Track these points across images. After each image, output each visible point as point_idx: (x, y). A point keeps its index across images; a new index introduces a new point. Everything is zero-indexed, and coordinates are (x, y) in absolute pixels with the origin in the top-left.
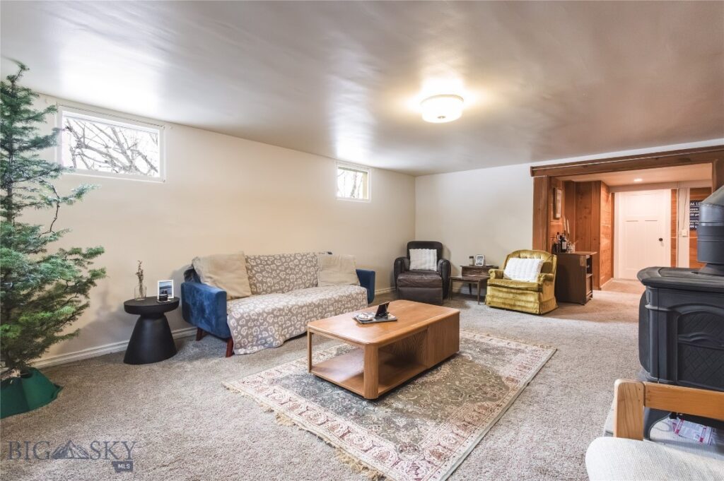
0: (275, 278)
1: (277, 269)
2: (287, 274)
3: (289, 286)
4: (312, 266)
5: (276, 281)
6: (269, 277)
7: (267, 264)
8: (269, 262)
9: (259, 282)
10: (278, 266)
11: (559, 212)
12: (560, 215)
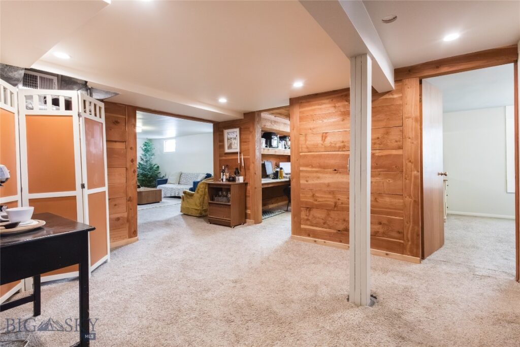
0: (186, 180)
8: (187, 175)
9: (182, 181)
11: (236, 148)
12: (238, 150)
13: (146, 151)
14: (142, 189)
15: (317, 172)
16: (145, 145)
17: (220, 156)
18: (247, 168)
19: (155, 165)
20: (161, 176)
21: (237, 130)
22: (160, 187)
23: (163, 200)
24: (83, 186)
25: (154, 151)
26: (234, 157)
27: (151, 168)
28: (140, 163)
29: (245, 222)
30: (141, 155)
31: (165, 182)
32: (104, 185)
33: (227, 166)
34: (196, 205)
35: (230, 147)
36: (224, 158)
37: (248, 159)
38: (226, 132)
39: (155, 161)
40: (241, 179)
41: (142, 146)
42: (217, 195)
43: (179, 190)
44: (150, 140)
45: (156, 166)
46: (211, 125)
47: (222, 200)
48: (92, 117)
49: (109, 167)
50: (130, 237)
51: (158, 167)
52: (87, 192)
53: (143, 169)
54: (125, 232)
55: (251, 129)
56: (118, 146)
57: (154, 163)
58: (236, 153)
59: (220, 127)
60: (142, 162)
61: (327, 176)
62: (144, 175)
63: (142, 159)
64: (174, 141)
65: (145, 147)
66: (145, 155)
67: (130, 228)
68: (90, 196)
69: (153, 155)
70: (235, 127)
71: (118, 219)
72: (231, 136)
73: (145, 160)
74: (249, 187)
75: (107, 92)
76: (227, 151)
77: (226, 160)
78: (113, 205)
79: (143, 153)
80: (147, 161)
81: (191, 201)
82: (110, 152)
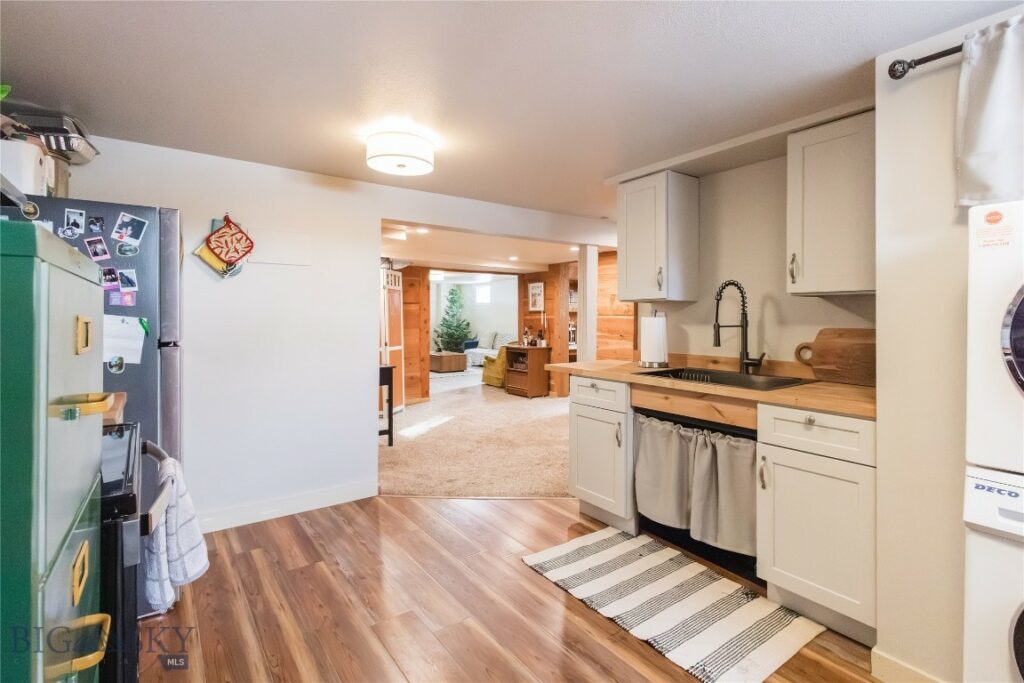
11: (540, 307)
12: (542, 309)
13: (453, 301)
14: (444, 353)
15: (606, 337)
16: (452, 294)
17: (525, 315)
18: (550, 329)
19: (465, 320)
20: (472, 337)
21: (541, 284)
22: (467, 352)
23: (469, 369)
24: (386, 345)
25: (462, 302)
26: (536, 317)
27: (458, 326)
28: (444, 318)
29: (547, 395)
30: (446, 308)
31: (474, 345)
32: (400, 345)
33: (530, 328)
34: (498, 373)
35: (534, 304)
36: (528, 317)
37: (552, 320)
38: (531, 286)
39: (465, 315)
40: (543, 344)
41: (447, 295)
42: (517, 361)
44: (459, 286)
45: (465, 323)
46: (516, 277)
47: (520, 367)
48: (393, 287)
49: (405, 327)
50: (423, 397)
51: (468, 324)
52: (389, 349)
53: (449, 327)
54: (418, 390)
55: (556, 285)
56: (414, 308)
57: (463, 318)
58: (539, 312)
59: (525, 280)
60: (447, 317)
61: (614, 341)
62: (451, 336)
63: (447, 313)
64: (488, 288)
65: (452, 296)
66: (451, 308)
67: (423, 389)
68: (392, 353)
69: (462, 307)
70: (539, 281)
71: (412, 378)
72: (537, 291)
73: (451, 313)
74: (553, 353)
75: (404, 263)
76: (531, 309)
77: (530, 320)
78: (408, 364)
79: (449, 304)
80: (453, 316)
81: (493, 367)
82: (407, 314)
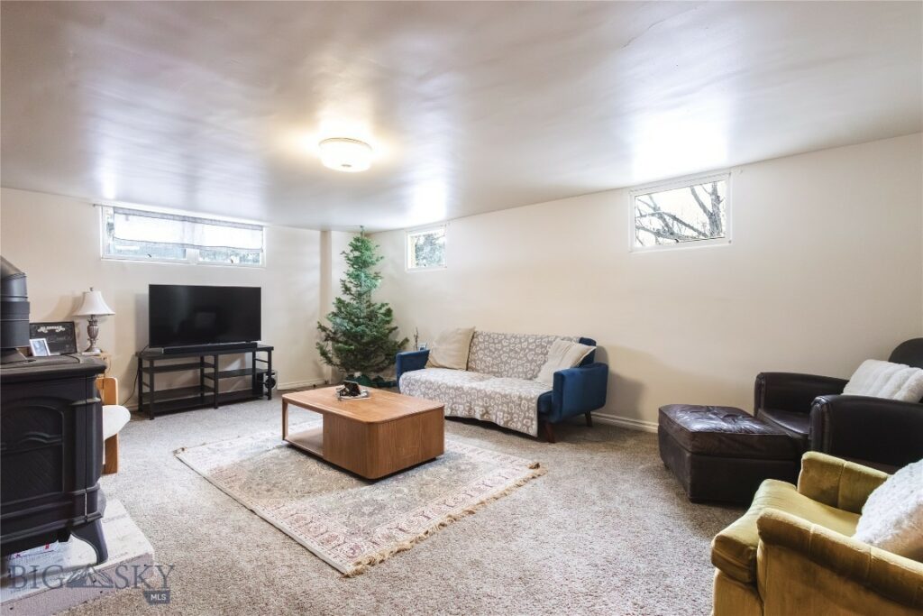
0: (496, 358)
1: (502, 349)
2: (509, 357)
3: (508, 371)
4: (542, 353)
5: (495, 362)
6: (490, 356)
7: (493, 343)
8: (496, 341)
9: (478, 359)
10: (503, 346)
13: (357, 264)
16: (356, 248)
19: (383, 305)
28: (339, 301)
30: (345, 277)
31: (422, 361)
39: (379, 296)
41: (348, 251)
43: (490, 397)
45: (383, 310)
51: (389, 312)
53: (350, 316)
57: (379, 300)
60: (346, 298)
62: (355, 337)
63: (347, 290)
65: (357, 254)
66: (357, 277)
69: (377, 276)
73: (354, 290)
79: (350, 270)
80: (359, 295)
